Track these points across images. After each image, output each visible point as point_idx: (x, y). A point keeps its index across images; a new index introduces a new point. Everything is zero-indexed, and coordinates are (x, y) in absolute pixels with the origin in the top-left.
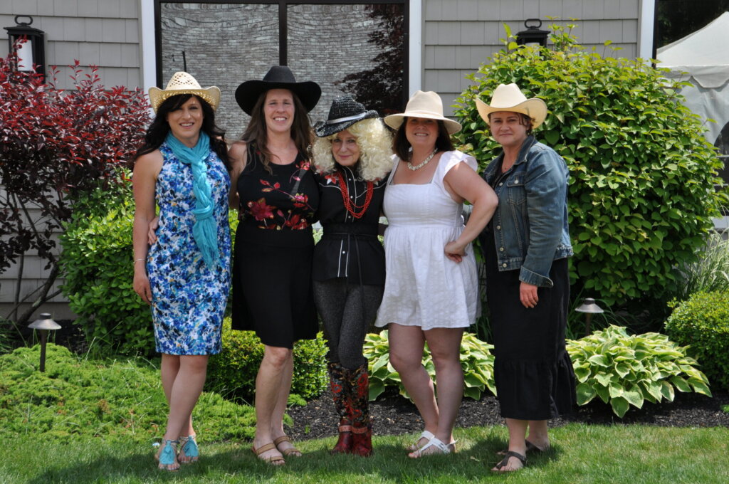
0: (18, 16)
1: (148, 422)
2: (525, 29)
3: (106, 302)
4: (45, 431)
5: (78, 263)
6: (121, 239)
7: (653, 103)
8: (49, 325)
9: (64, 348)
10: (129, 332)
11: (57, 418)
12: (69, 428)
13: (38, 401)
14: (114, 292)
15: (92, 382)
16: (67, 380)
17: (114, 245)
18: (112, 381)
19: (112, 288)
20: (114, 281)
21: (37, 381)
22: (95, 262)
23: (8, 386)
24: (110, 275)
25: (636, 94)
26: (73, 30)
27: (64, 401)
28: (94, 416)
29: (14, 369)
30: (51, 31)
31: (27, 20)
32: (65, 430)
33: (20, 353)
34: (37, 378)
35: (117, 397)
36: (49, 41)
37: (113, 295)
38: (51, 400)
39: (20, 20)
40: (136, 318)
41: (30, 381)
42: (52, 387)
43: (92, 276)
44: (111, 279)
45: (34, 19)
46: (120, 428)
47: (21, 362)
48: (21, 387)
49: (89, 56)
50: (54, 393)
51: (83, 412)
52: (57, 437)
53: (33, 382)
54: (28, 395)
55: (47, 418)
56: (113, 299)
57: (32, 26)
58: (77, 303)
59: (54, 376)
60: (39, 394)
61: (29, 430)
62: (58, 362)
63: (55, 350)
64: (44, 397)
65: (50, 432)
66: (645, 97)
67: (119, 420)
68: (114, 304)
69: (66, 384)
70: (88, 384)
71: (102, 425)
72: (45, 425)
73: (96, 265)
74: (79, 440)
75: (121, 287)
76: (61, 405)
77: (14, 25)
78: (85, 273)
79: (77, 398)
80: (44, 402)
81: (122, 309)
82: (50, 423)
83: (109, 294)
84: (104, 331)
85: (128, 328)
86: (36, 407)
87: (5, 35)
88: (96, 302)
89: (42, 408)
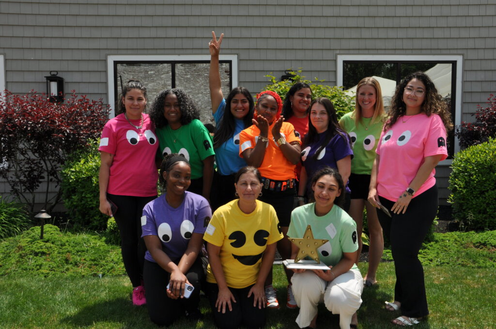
0: (51, 72)
1: (91, 265)
2: (285, 74)
3: (80, 204)
4: (38, 270)
5: (67, 184)
6: (87, 173)
7: (341, 107)
8: (45, 216)
9: (56, 227)
10: (92, 218)
11: (45, 263)
12: (50, 269)
13: (36, 254)
14: (83, 198)
15: (67, 244)
16: (53, 243)
17: (83, 176)
18: (76, 243)
19: (83, 197)
20: (84, 193)
21: (37, 244)
22: (75, 184)
23: (24, 247)
24: (82, 190)
25: (334, 102)
26: (77, 77)
27: (49, 254)
28: (64, 262)
29: (29, 238)
30: (67, 78)
31: (55, 73)
32: (47, 270)
33: (33, 229)
34: (38, 243)
35: (78, 252)
36: (66, 82)
37: (83, 200)
38: (43, 253)
39: (52, 73)
40: (95, 211)
41: (34, 244)
42: (44, 247)
43: (74, 191)
44: (82, 192)
45: (59, 72)
46: (75, 268)
47: (33, 234)
48: (29, 247)
49: (84, 89)
50: (45, 250)
51: (58, 259)
52: (43, 273)
53: (35, 244)
54: (32, 251)
55: (40, 263)
56: (83, 202)
57: (58, 76)
58: (67, 204)
59: (47, 241)
60: (37, 251)
61: (30, 269)
62: (51, 234)
63: (51, 228)
64: (39, 252)
65: (40, 270)
66: (338, 104)
67: (76, 264)
68: (84, 204)
69: (52, 245)
70: (65, 245)
71: (66, 267)
72: (38, 267)
73: (75, 186)
74: (54, 275)
75: (87, 196)
76: (48, 256)
77: (49, 75)
78: (70, 190)
79: (56, 252)
80: (40, 255)
81: (87, 207)
82: (41, 266)
83: (81, 199)
84: (80, 217)
85: (91, 216)
86: (35, 257)
87: (45, 80)
88: (75, 203)
89: (38, 258)
